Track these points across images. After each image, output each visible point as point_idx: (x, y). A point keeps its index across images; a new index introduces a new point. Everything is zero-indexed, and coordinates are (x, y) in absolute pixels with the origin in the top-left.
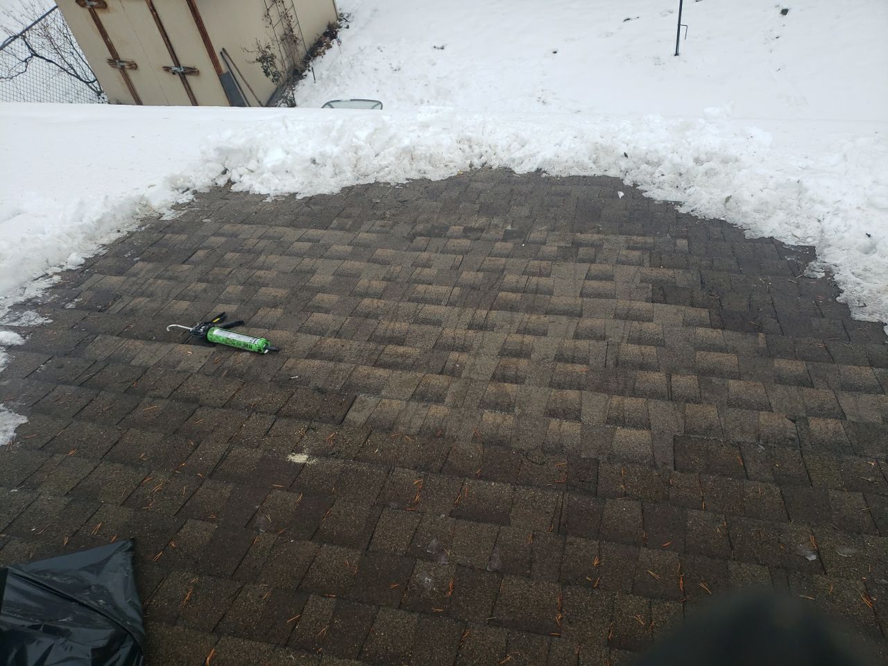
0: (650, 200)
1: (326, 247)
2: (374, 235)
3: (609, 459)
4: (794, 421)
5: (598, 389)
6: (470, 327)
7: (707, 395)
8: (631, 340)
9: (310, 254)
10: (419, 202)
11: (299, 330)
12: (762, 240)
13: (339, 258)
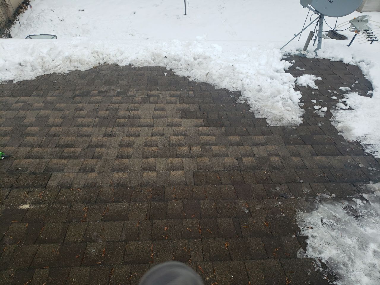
0: (177, 76)
1: (31, 105)
2: (55, 97)
3: (168, 185)
4: (237, 160)
5: (162, 156)
6: (105, 136)
7: (204, 153)
8: (174, 135)
9: (23, 109)
10: (76, 81)
11: (20, 146)
12: (221, 90)
13: (38, 110)
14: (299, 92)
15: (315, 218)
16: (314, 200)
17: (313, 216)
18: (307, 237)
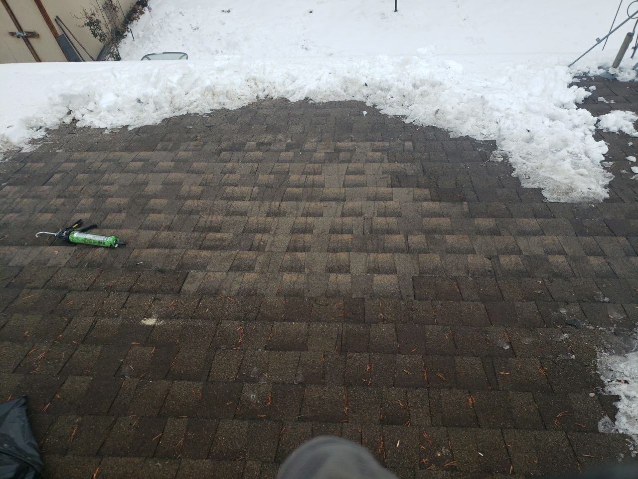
0: (385, 115)
1: (155, 164)
2: (191, 153)
3: (371, 296)
4: (490, 259)
5: (360, 250)
6: (268, 214)
7: (432, 246)
8: (380, 215)
9: (143, 170)
10: (222, 126)
11: (140, 228)
12: (461, 138)
13: (165, 172)
14: (602, 142)
15: (633, 366)
16: (632, 334)
17: (628, 362)
18: (617, 398)
